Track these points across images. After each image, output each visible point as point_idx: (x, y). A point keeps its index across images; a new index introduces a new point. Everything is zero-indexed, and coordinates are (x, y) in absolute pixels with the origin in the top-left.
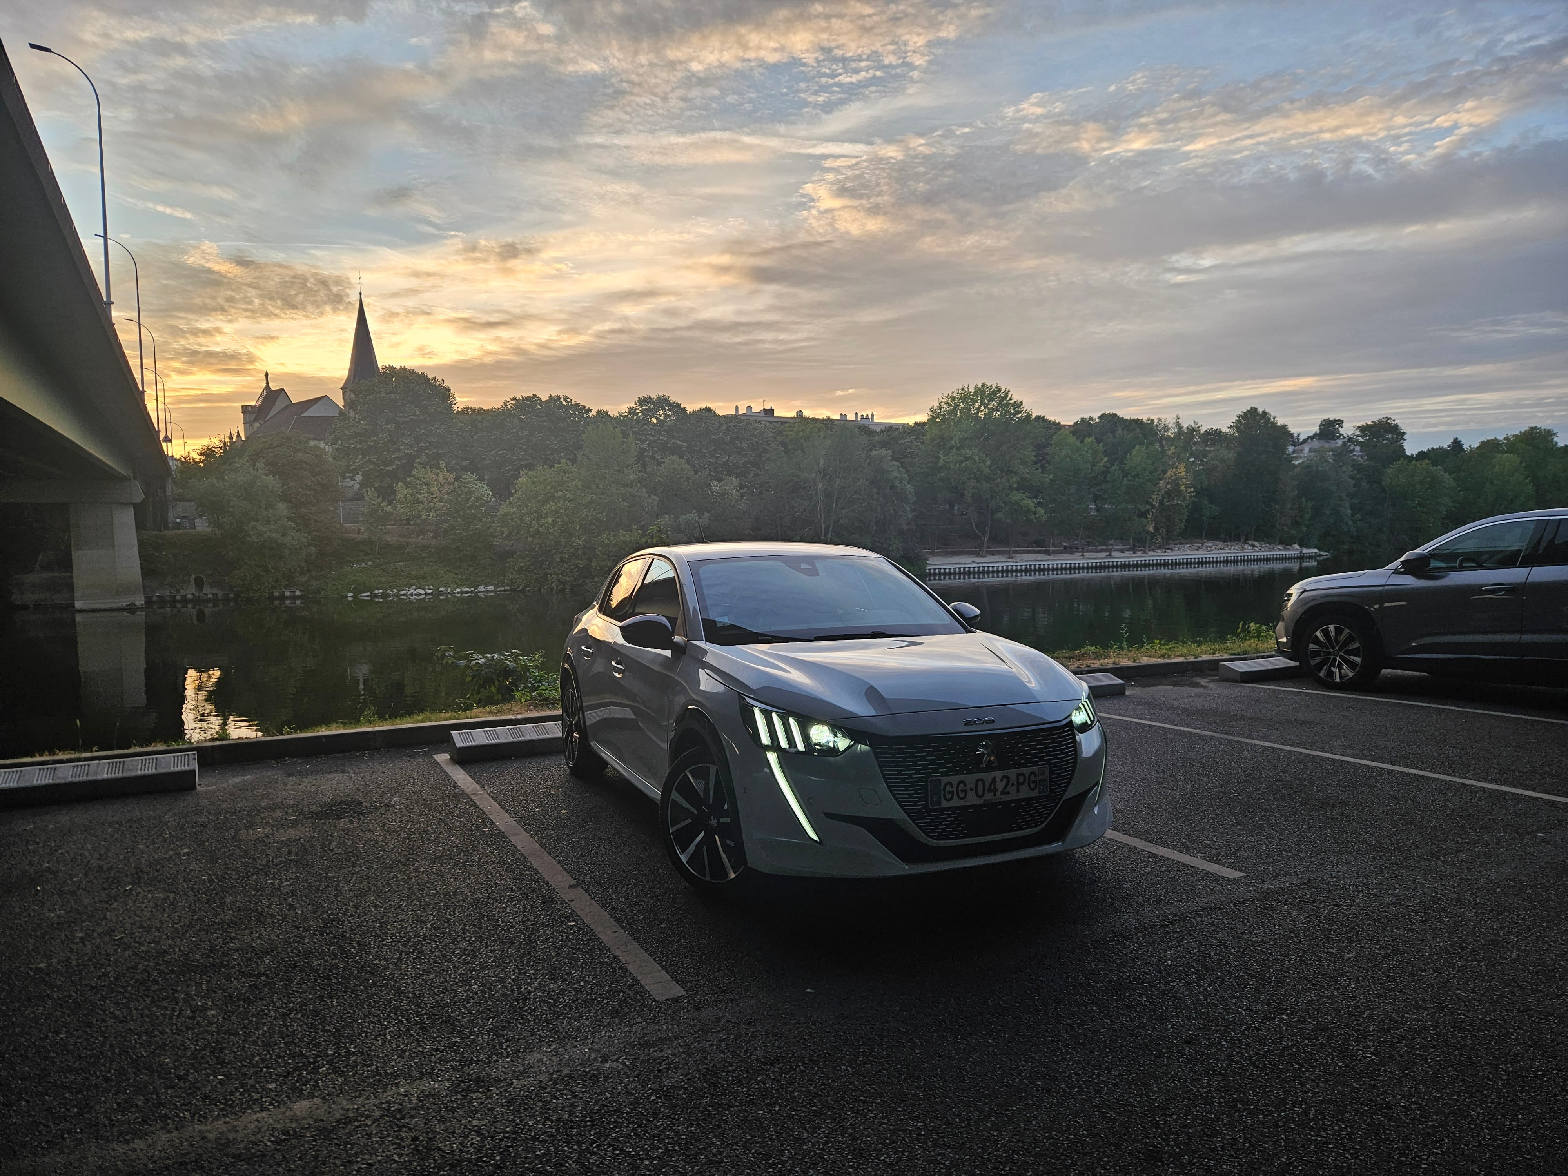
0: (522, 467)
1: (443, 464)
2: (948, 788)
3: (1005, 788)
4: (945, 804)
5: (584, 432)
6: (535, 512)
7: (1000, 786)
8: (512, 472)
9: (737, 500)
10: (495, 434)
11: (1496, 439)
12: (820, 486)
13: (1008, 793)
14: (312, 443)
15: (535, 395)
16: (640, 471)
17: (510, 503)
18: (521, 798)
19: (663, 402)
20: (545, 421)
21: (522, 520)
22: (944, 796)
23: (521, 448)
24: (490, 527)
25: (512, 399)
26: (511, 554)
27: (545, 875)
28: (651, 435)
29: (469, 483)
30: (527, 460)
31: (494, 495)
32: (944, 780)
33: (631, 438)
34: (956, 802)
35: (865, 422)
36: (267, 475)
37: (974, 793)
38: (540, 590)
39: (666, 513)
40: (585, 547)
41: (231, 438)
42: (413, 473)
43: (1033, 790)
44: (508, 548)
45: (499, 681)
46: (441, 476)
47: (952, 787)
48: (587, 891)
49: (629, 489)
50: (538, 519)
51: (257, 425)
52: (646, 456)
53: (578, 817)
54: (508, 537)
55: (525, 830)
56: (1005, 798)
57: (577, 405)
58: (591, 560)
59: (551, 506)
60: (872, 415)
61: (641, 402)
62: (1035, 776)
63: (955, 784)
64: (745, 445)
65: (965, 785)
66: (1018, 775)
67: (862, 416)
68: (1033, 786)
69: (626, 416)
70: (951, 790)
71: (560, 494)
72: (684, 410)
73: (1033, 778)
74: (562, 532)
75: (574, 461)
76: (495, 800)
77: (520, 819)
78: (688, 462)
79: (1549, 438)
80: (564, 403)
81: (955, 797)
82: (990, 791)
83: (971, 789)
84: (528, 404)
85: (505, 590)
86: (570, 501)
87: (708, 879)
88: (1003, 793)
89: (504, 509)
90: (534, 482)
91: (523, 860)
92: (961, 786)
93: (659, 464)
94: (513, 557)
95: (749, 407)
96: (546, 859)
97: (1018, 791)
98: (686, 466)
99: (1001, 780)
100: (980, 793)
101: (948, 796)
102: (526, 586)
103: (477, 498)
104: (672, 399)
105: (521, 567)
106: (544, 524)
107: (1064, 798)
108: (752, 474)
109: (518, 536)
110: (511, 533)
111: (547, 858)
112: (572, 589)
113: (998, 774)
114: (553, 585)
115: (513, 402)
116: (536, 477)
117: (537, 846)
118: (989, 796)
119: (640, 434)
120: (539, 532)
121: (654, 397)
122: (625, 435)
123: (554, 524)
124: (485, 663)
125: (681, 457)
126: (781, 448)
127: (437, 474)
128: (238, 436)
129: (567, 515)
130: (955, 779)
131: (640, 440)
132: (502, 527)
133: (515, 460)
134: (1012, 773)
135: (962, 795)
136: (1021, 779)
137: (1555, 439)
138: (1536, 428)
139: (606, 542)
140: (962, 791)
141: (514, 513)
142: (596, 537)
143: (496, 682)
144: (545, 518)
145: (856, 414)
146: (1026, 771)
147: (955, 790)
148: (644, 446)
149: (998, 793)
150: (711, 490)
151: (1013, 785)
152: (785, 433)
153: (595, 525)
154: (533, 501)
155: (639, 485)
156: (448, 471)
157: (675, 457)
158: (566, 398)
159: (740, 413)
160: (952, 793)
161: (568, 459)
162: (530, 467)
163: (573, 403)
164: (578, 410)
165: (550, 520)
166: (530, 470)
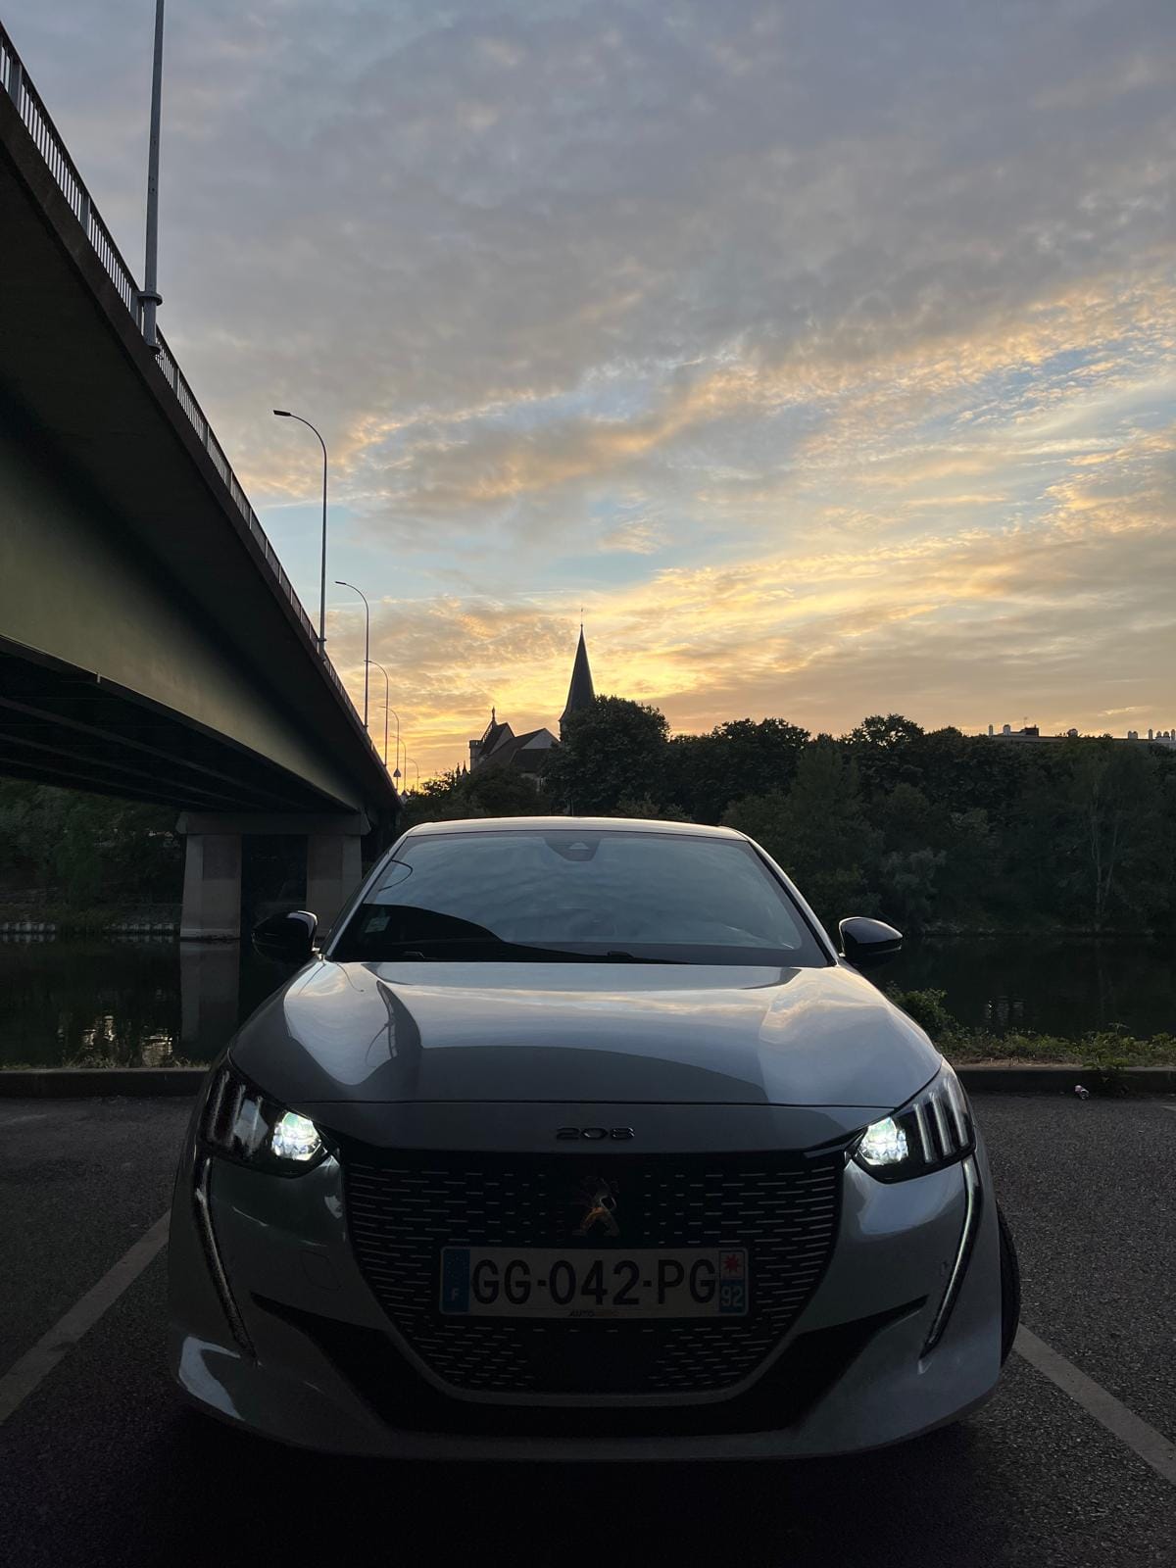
0: (730, 799)
1: (647, 795)
2: (486, 1274)
3: (628, 1287)
4: (477, 1309)
5: (803, 758)
7: (613, 1283)
8: (720, 804)
9: (985, 836)
10: (704, 762)
12: (1094, 819)
13: (635, 1301)
14: (523, 776)
15: (748, 721)
16: (863, 802)
19: (895, 722)
20: (757, 747)
22: (477, 1292)
23: (730, 777)
25: (724, 725)
28: (878, 759)
30: (737, 789)
32: (477, 1254)
33: (854, 763)
34: (502, 1307)
35: (1163, 742)
36: (479, 807)
37: (546, 1290)
39: (893, 850)
41: (458, 772)
42: (618, 805)
43: (701, 1300)
46: (645, 808)
47: (495, 1271)
49: (850, 823)
51: (482, 759)
52: (872, 784)
56: (626, 1312)
57: (794, 729)
60: (1173, 731)
61: (869, 723)
62: (711, 1270)
63: (502, 1267)
64: (996, 770)
65: (526, 1271)
66: (662, 1264)
67: (1159, 733)
68: (703, 1291)
69: (850, 739)
70: (493, 1278)
72: (921, 731)
73: (702, 1274)
75: (787, 791)
78: (924, 790)
80: (780, 727)
81: (502, 1297)
82: (586, 1291)
83: (541, 1283)
84: (740, 730)
88: (619, 1299)
90: (742, 815)
92: (517, 1274)
93: (887, 792)
95: (1007, 727)
97: (661, 1300)
98: (921, 795)
99: (617, 1271)
100: (562, 1292)
101: (487, 1292)
104: (907, 718)
107: (797, 1329)
108: (1003, 805)
113: (611, 1257)
115: (725, 728)
116: (745, 809)
118: (583, 1303)
119: (867, 760)
121: (886, 718)
122: (847, 760)
125: (915, 785)
126: (1043, 773)
127: (641, 806)
128: (465, 770)
130: (502, 1256)
131: (865, 765)
133: (724, 791)
134: (647, 1259)
135: (518, 1292)
136: (671, 1273)
139: (821, 882)
140: (519, 1284)
145: (1151, 732)
146: (687, 1256)
147: (501, 1278)
148: (870, 772)
149: (608, 1300)
150: (951, 823)
151: (648, 1284)
152: (1047, 755)
155: (862, 817)
156: (653, 803)
157: (906, 785)
158: (781, 722)
159: (995, 733)
160: (494, 1285)
161: (781, 789)
162: (739, 798)
163: (790, 726)
164: (796, 734)
166: (739, 801)
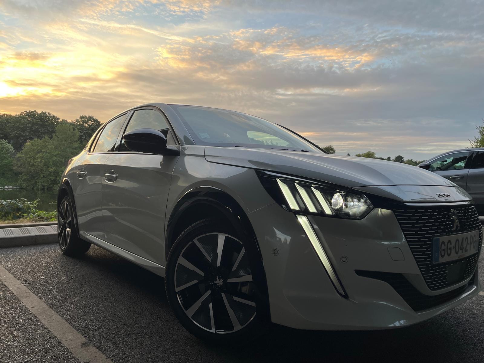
0: (28, 139)
4: (441, 260)
5: (56, 127)
6: (33, 157)
7: (465, 245)
8: (23, 141)
10: (16, 125)
11: (360, 154)
15: (35, 111)
17: (22, 153)
18: (29, 270)
19: (91, 118)
20: (38, 121)
21: (26, 160)
23: (27, 131)
24: (11, 162)
25: (25, 112)
26: (21, 173)
27: (55, 333)
28: (85, 130)
29: (3, 144)
30: (30, 136)
31: (14, 149)
32: (441, 239)
33: (77, 130)
34: (446, 258)
37: (454, 250)
38: (33, 189)
40: (54, 172)
43: (474, 248)
44: (19, 171)
45: (13, 214)
48: (100, 348)
49: (75, 150)
50: (34, 160)
52: (83, 138)
53: (75, 282)
54: (20, 166)
55: (34, 293)
58: (56, 177)
59: (40, 155)
61: (82, 117)
62: (475, 238)
65: (451, 244)
68: (474, 245)
69: (75, 122)
70: (444, 248)
71: (44, 150)
72: (100, 122)
74: (44, 165)
75: (51, 138)
76: (9, 271)
77: (29, 284)
79: (373, 155)
80: (48, 115)
81: (446, 254)
82: (461, 248)
84: (32, 114)
85: (17, 188)
86: (49, 153)
87: (213, 330)
89: (19, 155)
90: (33, 145)
91: (34, 319)
94: (21, 174)
96: (54, 317)
97: (470, 249)
99: (465, 240)
100: (457, 250)
101: (443, 253)
102: (27, 187)
103: (7, 150)
105: (25, 179)
106: (36, 162)
109: (25, 166)
110: (21, 165)
111: (56, 316)
112: (47, 189)
113: (464, 236)
114: (39, 187)
116: (34, 143)
117: (45, 306)
118: (460, 253)
119: (81, 130)
120: (34, 165)
121: (88, 117)
122: (74, 129)
123: (41, 162)
124: (6, 204)
129: (47, 159)
130: (446, 239)
131: (80, 132)
132: (17, 162)
133: (25, 136)
135: (449, 252)
136: (471, 240)
137: (375, 155)
138: (370, 152)
140: (449, 249)
141: (23, 157)
142: (60, 168)
143: (12, 214)
144: (37, 159)
146: (473, 234)
148: (82, 134)
151: (469, 244)
153: (59, 163)
154: (32, 152)
158: (48, 113)
161: (49, 137)
162: (31, 139)
163: (52, 115)
164: (54, 118)
165: (39, 160)
166: (31, 140)
